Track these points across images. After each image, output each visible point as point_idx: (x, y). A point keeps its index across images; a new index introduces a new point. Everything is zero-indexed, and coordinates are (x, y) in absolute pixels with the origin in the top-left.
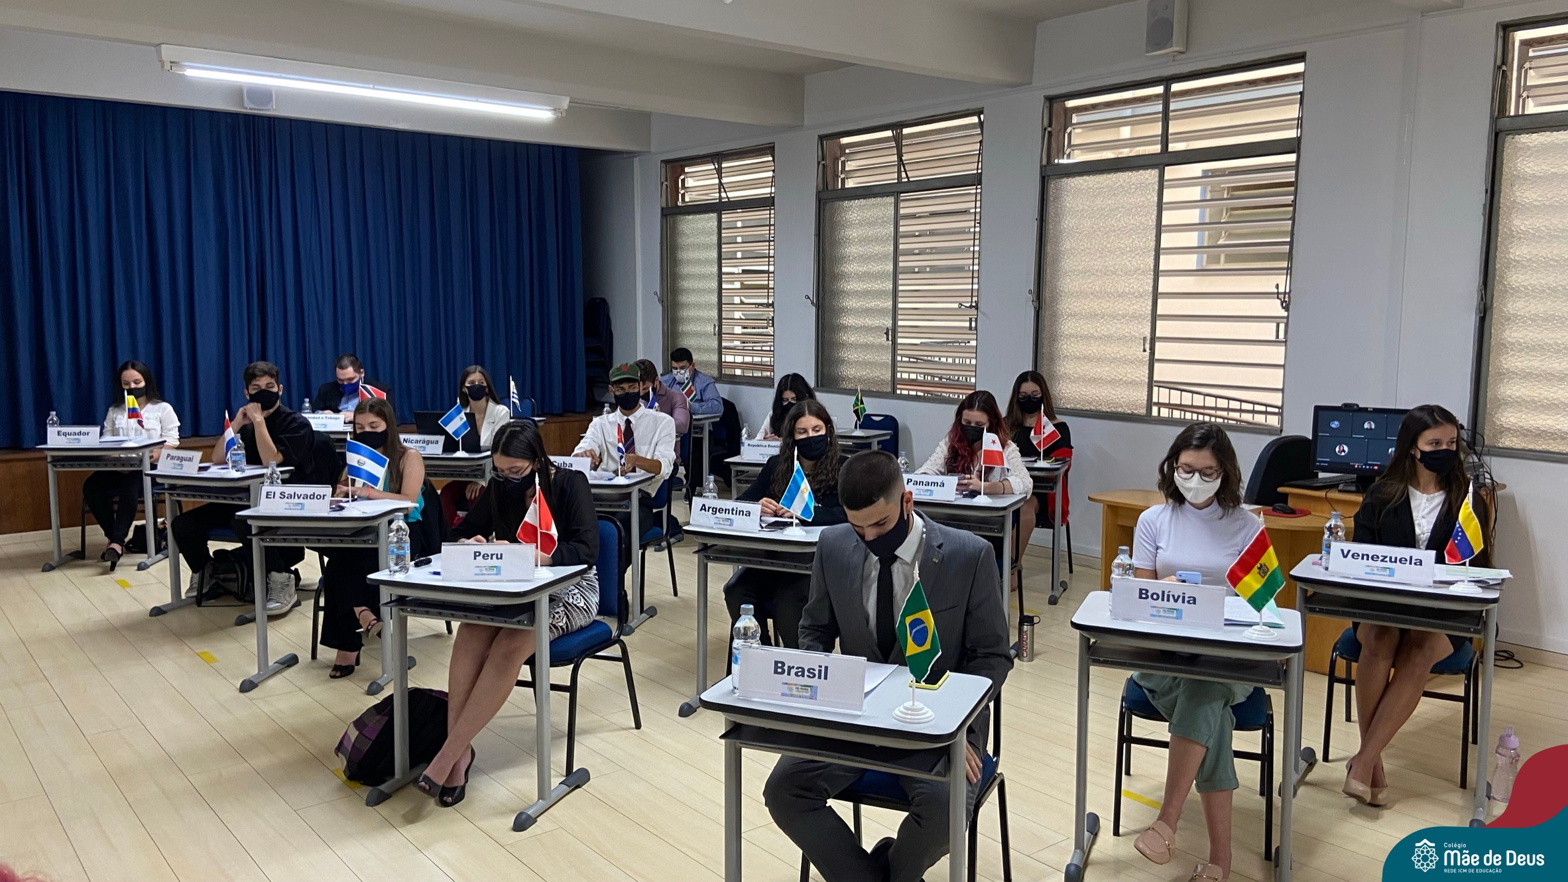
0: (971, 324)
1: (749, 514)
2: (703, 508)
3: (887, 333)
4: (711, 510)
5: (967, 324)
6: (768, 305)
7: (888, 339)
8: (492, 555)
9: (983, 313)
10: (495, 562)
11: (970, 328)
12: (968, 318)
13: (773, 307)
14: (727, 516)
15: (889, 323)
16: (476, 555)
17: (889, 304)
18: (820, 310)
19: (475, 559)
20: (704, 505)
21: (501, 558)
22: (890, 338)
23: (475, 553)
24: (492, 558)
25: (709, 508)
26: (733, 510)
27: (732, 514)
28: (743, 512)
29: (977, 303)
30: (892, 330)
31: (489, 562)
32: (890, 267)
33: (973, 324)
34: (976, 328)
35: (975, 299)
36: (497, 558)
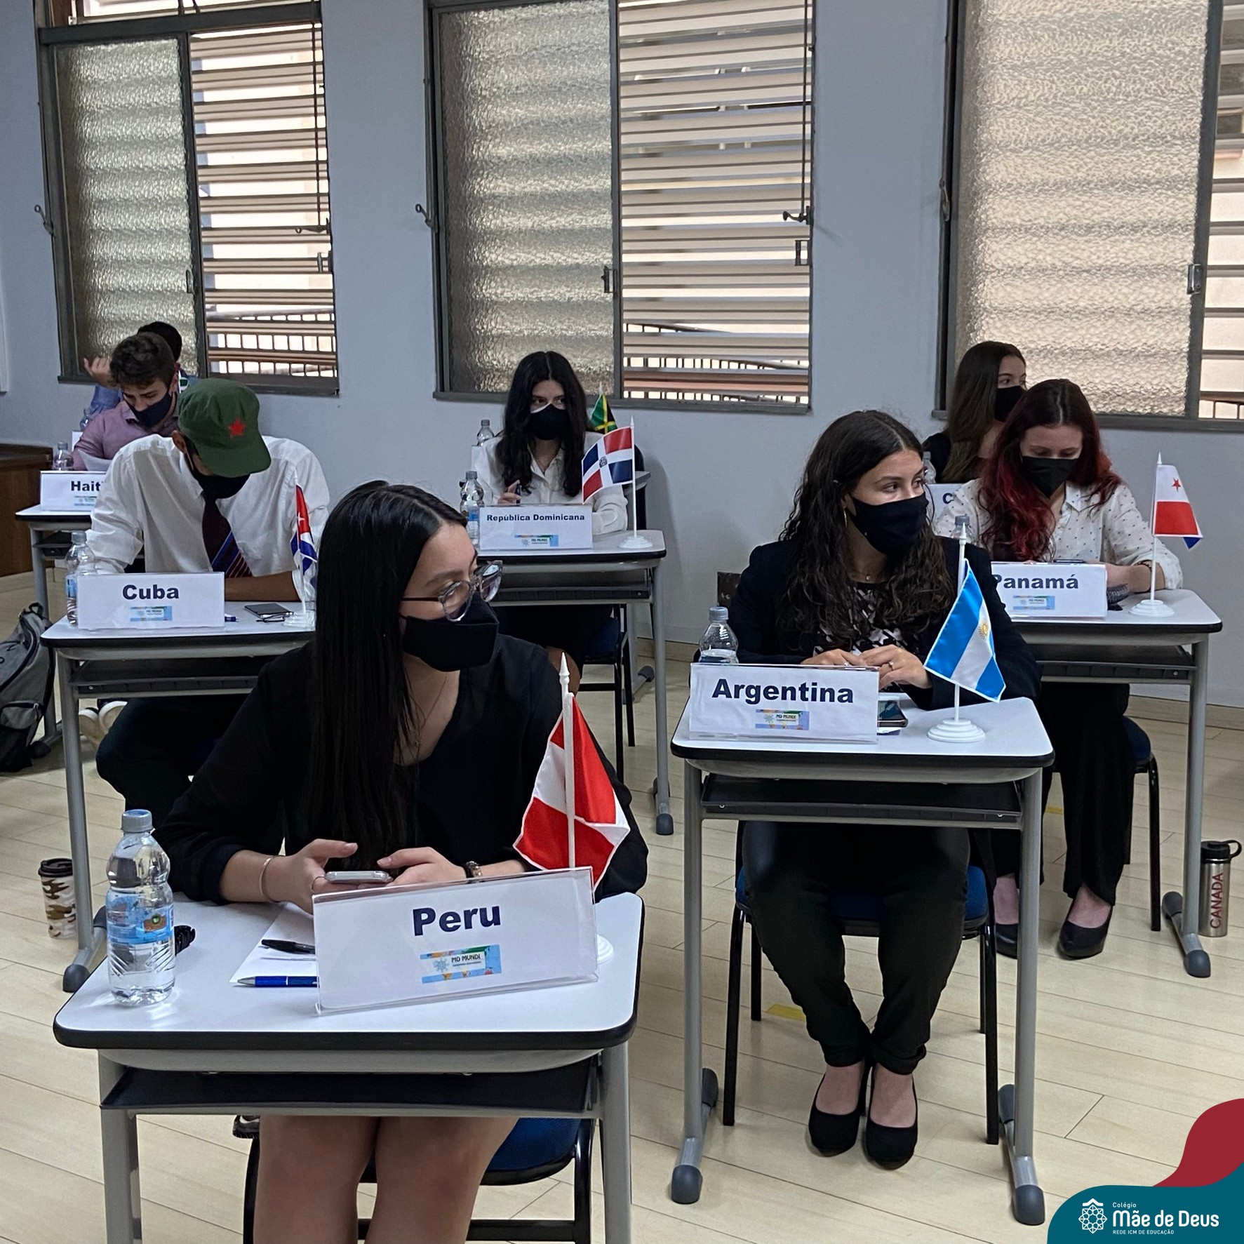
0: (798, 254)
1: (848, 696)
2: (722, 688)
3: (605, 278)
4: (742, 692)
5: (792, 255)
6: (318, 229)
7: (607, 290)
8: (468, 915)
9: (824, 231)
10: (478, 934)
11: (798, 261)
12: (793, 242)
13: (330, 233)
14: (790, 705)
15: (607, 258)
16: (421, 919)
17: (606, 219)
18: (442, 236)
19: (419, 932)
20: (723, 682)
21: (496, 921)
22: (611, 290)
23: (417, 913)
24: (468, 926)
25: (737, 688)
26: (803, 688)
27: (804, 698)
28: (831, 691)
29: (810, 210)
30: (614, 271)
31: (464, 938)
32: (606, 145)
33: (804, 255)
34: (810, 262)
35: (807, 203)
36: (486, 923)
